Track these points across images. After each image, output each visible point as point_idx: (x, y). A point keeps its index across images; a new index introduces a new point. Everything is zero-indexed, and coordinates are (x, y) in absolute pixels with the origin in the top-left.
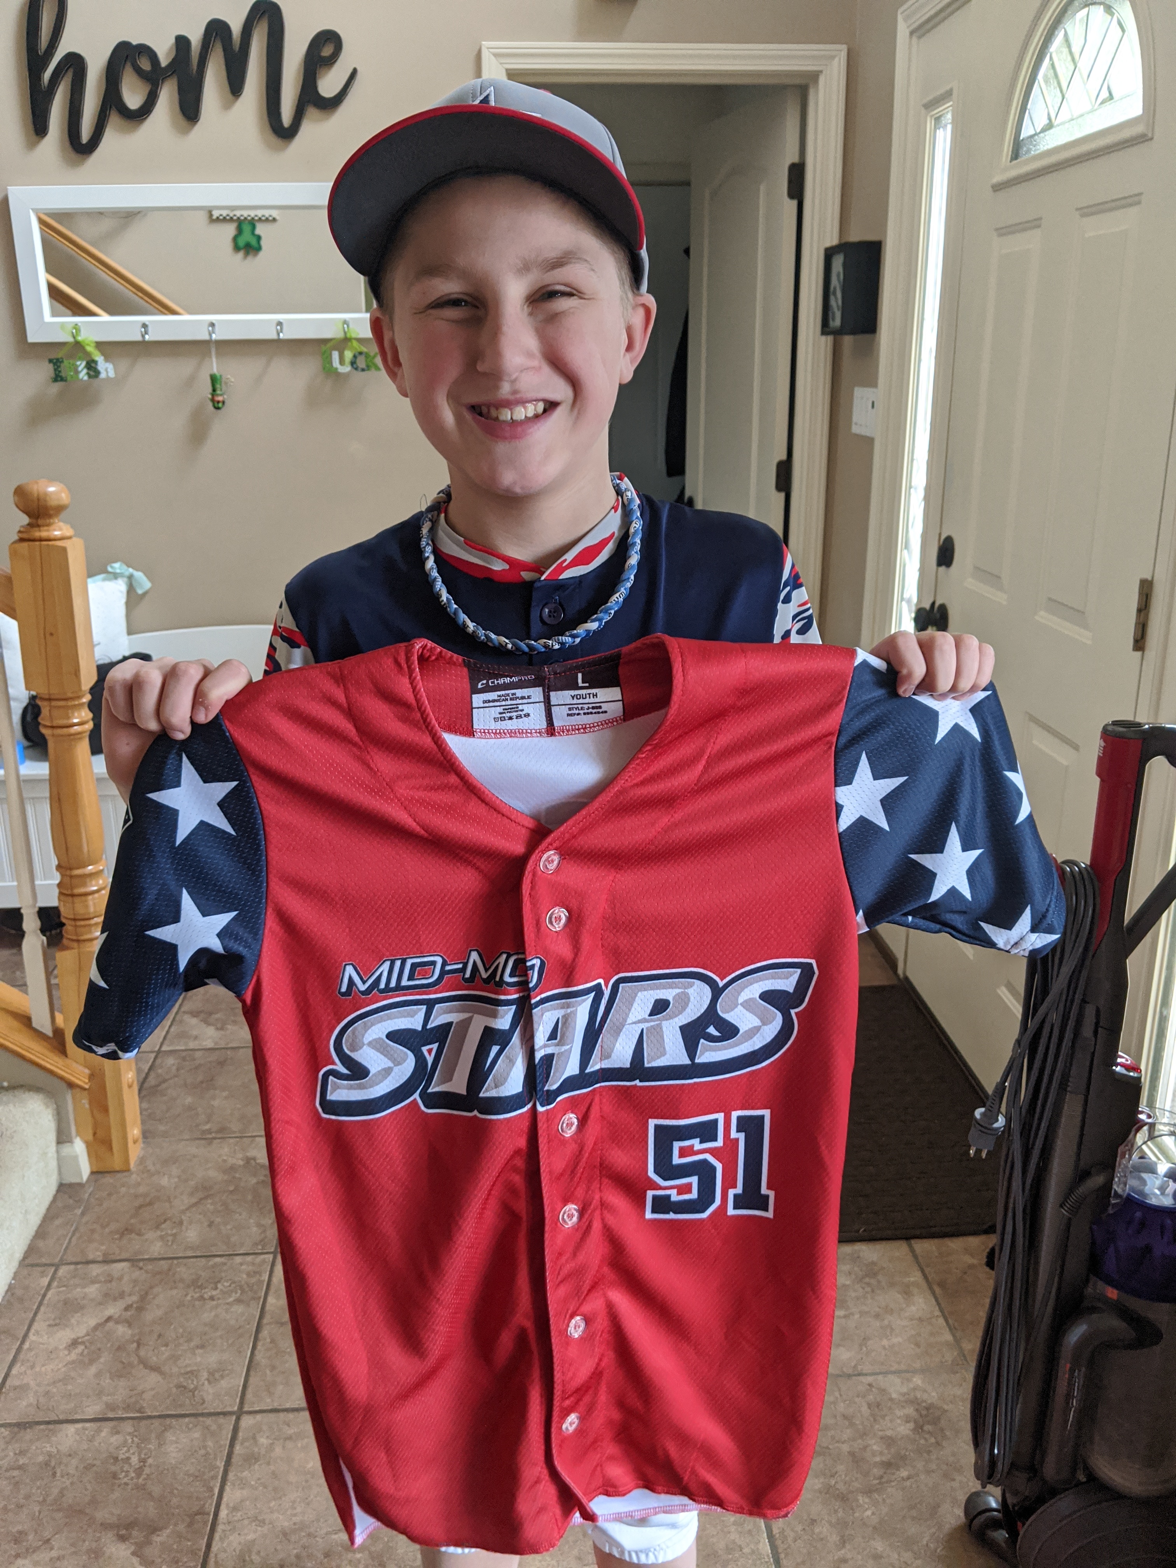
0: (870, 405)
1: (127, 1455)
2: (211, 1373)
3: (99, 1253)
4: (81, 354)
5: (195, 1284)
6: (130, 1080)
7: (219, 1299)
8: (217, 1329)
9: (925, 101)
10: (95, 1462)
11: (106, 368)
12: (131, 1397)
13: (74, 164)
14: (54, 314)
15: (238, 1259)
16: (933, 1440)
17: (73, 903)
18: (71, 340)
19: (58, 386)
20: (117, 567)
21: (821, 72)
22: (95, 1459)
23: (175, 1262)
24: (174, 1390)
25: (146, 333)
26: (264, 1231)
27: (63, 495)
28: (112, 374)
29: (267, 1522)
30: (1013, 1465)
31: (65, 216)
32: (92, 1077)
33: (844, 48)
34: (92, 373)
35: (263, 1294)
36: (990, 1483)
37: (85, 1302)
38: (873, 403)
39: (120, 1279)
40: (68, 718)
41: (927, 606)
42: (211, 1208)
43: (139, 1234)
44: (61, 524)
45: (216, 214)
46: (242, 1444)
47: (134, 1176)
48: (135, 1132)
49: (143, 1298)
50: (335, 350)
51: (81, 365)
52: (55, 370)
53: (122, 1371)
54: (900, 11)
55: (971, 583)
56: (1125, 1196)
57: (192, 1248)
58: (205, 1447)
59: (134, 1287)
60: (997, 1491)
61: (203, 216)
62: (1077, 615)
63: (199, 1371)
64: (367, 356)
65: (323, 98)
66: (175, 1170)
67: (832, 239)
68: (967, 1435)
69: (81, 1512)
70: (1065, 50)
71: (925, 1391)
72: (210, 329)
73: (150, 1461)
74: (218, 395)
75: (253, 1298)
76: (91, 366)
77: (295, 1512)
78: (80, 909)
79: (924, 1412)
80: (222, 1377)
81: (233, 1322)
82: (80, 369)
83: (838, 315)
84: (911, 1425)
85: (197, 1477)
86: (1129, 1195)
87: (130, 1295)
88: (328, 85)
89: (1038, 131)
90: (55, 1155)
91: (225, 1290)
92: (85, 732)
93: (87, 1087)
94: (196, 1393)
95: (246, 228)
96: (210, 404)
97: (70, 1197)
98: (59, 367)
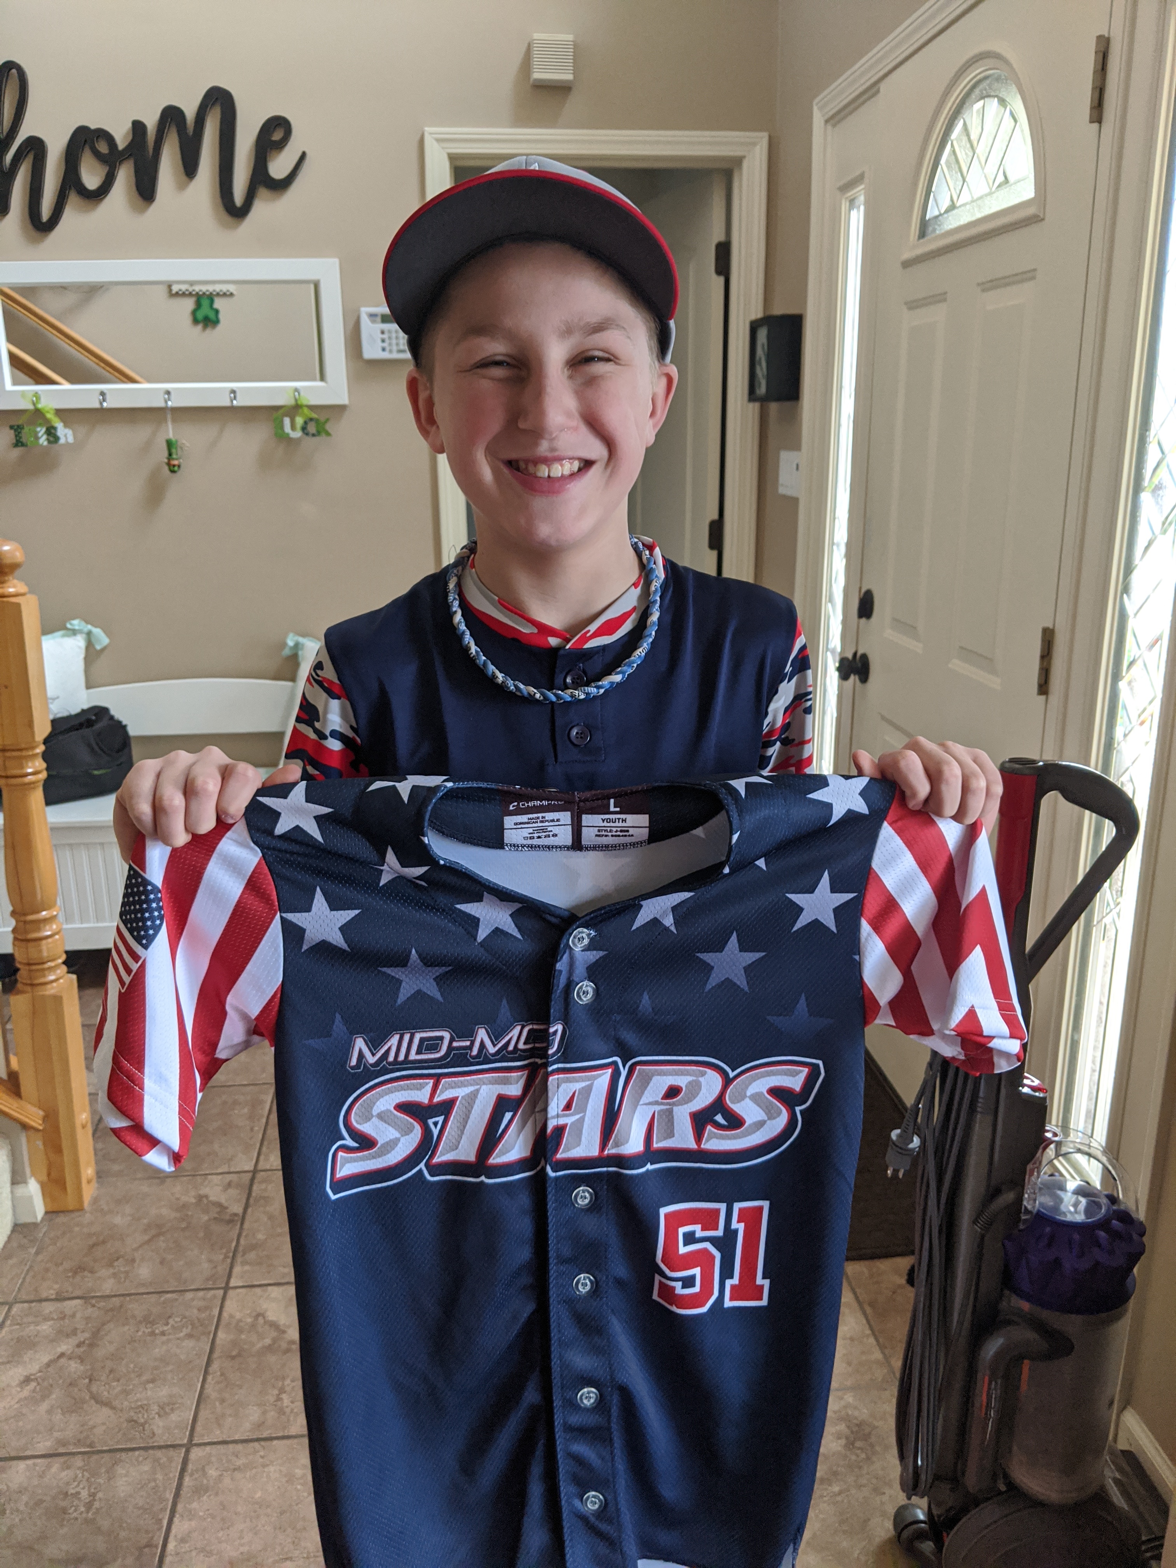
0: (795, 467)
1: (78, 1489)
2: (162, 1408)
3: (52, 1292)
4: (40, 421)
5: (148, 1320)
6: (84, 1122)
7: (170, 1334)
8: (168, 1364)
9: (841, 183)
10: (45, 1498)
11: (65, 434)
12: (81, 1432)
13: (34, 241)
14: (15, 382)
15: (189, 1295)
16: (863, 1456)
17: (27, 948)
18: (31, 407)
19: (18, 451)
20: (76, 623)
21: (744, 157)
22: (46, 1495)
23: (128, 1298)
24: (125, 1425)
25: (104, 400)
26: (215, 1267)
27: (18, 554)
28: (71, 439)
29: (215, 1552)
30: (937, 1478)
31: (30, 290)
32: (45, 1118)
33: (765, 135)
34: (52, 439)
35: (213, 1328)
36: (915, 1495)
37: (37, 1339)
38: (797, 465)
39: (73, 1316)
40: (22, 768)
41: (850, 656)
42: (163, 1245)
43: (92, 1272)
44: (15, 581)
45: (175, 288)
46: (191, 1475)
47: (88, 1215)
48: (88, 1172)
49: (96, 1334)
50: (287, 416)
51: (41, 431)
52: (16, 436)
53: (75, 1406)
54: (815, 103)
55: (889, 634)
56: (1035, 1211)
57: (143, 1285)
58: (155, 1480)
59: (87, 1324)
60: (924, 1502)
61: (163, 289)
62: (986, 662)
63: (148, 1405)
64: (317, 421)
65: (273, 179)
66: (128, 1209)
67: (757, 313)
68: (895, 1451)
69: (31, 1548)
70: (965, 138)
71: (856, 1408)
72: (166, 396)
73: (100, 1495)
74: (173, 459)
75: (204, 1334)
76: (51, 432)
77: (243, 1541)
78: (33, 954)
79: (855, 1429)
80: (172, 1410)
81: (183, 1357)
82: (40, 435)
83: (763, 383)
84: (843, 1442)
85: (146, 1509)
86: (1039, 1211)
87: (83, 1332)
88: (278, 168)
89: (942, 212)
90: (10, 1196)
91: (176, 1325)
92: (38, 781)
93: (41, 1128)
94: (147, 1426)
95: (205, 302)
96: (166, 468)
97: (25, 1237)
98: (19, 433)
